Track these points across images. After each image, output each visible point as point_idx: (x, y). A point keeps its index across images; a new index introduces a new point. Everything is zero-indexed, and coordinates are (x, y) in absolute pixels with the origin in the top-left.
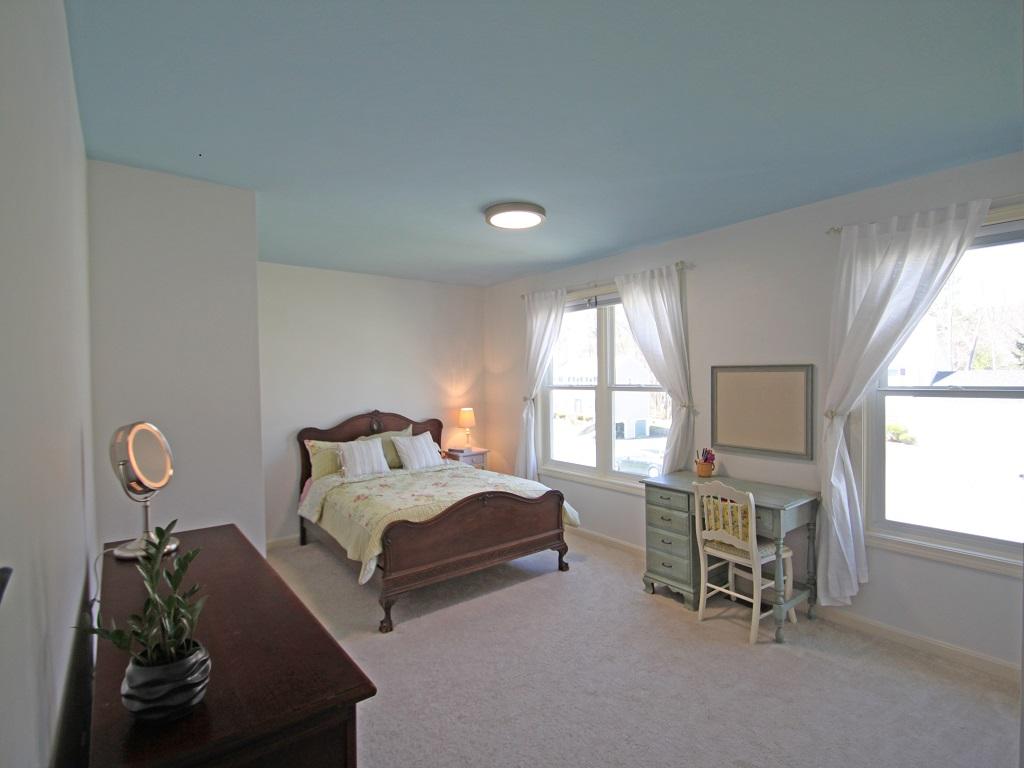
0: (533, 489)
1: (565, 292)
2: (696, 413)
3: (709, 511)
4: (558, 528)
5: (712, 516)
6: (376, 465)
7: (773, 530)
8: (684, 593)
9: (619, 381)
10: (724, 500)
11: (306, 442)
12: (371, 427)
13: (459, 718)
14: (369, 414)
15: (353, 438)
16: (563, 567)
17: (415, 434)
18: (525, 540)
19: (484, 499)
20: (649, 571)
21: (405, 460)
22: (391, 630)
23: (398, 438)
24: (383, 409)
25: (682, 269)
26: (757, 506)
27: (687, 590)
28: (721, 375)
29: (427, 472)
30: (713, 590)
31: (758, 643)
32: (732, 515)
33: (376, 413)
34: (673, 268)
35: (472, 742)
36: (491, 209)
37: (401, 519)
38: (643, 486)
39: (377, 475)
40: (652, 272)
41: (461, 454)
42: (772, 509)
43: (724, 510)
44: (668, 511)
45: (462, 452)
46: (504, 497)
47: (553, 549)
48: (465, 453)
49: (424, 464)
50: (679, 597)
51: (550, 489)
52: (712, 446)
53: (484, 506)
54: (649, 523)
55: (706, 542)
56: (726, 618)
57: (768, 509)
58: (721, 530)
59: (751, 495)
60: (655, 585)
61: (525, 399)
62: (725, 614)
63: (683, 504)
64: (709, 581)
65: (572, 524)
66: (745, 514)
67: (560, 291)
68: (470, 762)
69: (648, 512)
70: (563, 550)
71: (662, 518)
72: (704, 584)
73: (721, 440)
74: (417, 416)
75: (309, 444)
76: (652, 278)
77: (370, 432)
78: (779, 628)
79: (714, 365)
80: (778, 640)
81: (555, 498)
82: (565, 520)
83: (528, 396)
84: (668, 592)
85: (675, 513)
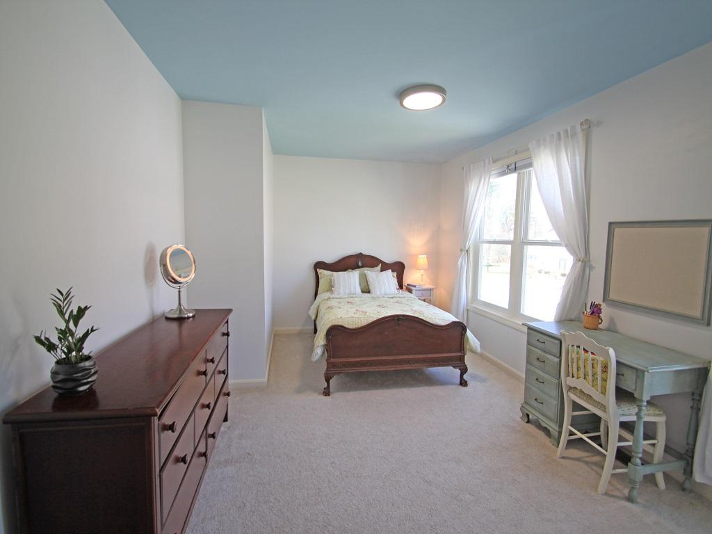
0: (441, 317)
1: (491, 162)
2: (591, 268)
3: (572, 359)
4: (460, 351)
5: (575, 365)
6: (352, 290)
7: (635, 390)
8: (551, 430)
9: (531, 237)
10: (586, 351)
11: (318, 270)
12: (357, 264)
13: (332, 463)
14: (356, 255)
15: (345, 270)
16: (463, 383)
17: (382, 270)
18: (430, 356)
19: (398, 320)
20: (526, 402)
21: (371, 288)
22: (329, 395)
23: (369, 272)
24: (365, 253)
25: (588, 126)
26: (618, 362)
27: (553, 427)
28: (618, 231)
29: (383, 297)
30: (575, 434)
31: (606, 494)
32: (593, 367)
33: (361, 254)
34: (578, 129)
35: (329, 482)
36: (403, 93)
37: (340, 324)
38: (525, 329)
39: (351, 295)
40: (559, 134)
41: (413, 288)
42: (637, 370)
43: (586, 360)
44: (543, 354)
45: (415, 286)
46: (415, 321)
47: (455, 367)
48: (417, 288)
49: (383, 292)
50: (547, 431)
51: (455, 320)
52: (604, 301)
53: (399, 325)
54: (528, 362)
55: (570, 388)
56: (587, 463)
57: (633, 368)
58: (582, 379)
59: (611, 351)
60: (530, 416)
61: (461, 250)
62: (587, 459)
63: (556, 350)
64: (571, 425)
65: (473, 351)
66: (605, 369)
67: (487, 161)
68: (320, 493)
69: (529, 351)
70: (464, 370)
71: (538, 359)
72: (567, 426)
73: (612, 296)
74: (388, 259)
75: (320, 271)
76: (559, 140)
77: (356, 267)
78: (633, 488)
79: (611, 221)
80: (630, 499)
81: (459, 329)
82: (467, 347)
83: (463, 248)
84: (539, 426)
85: (549, 356)
